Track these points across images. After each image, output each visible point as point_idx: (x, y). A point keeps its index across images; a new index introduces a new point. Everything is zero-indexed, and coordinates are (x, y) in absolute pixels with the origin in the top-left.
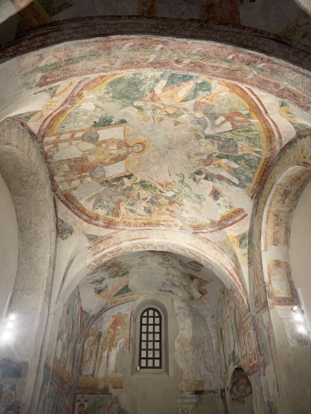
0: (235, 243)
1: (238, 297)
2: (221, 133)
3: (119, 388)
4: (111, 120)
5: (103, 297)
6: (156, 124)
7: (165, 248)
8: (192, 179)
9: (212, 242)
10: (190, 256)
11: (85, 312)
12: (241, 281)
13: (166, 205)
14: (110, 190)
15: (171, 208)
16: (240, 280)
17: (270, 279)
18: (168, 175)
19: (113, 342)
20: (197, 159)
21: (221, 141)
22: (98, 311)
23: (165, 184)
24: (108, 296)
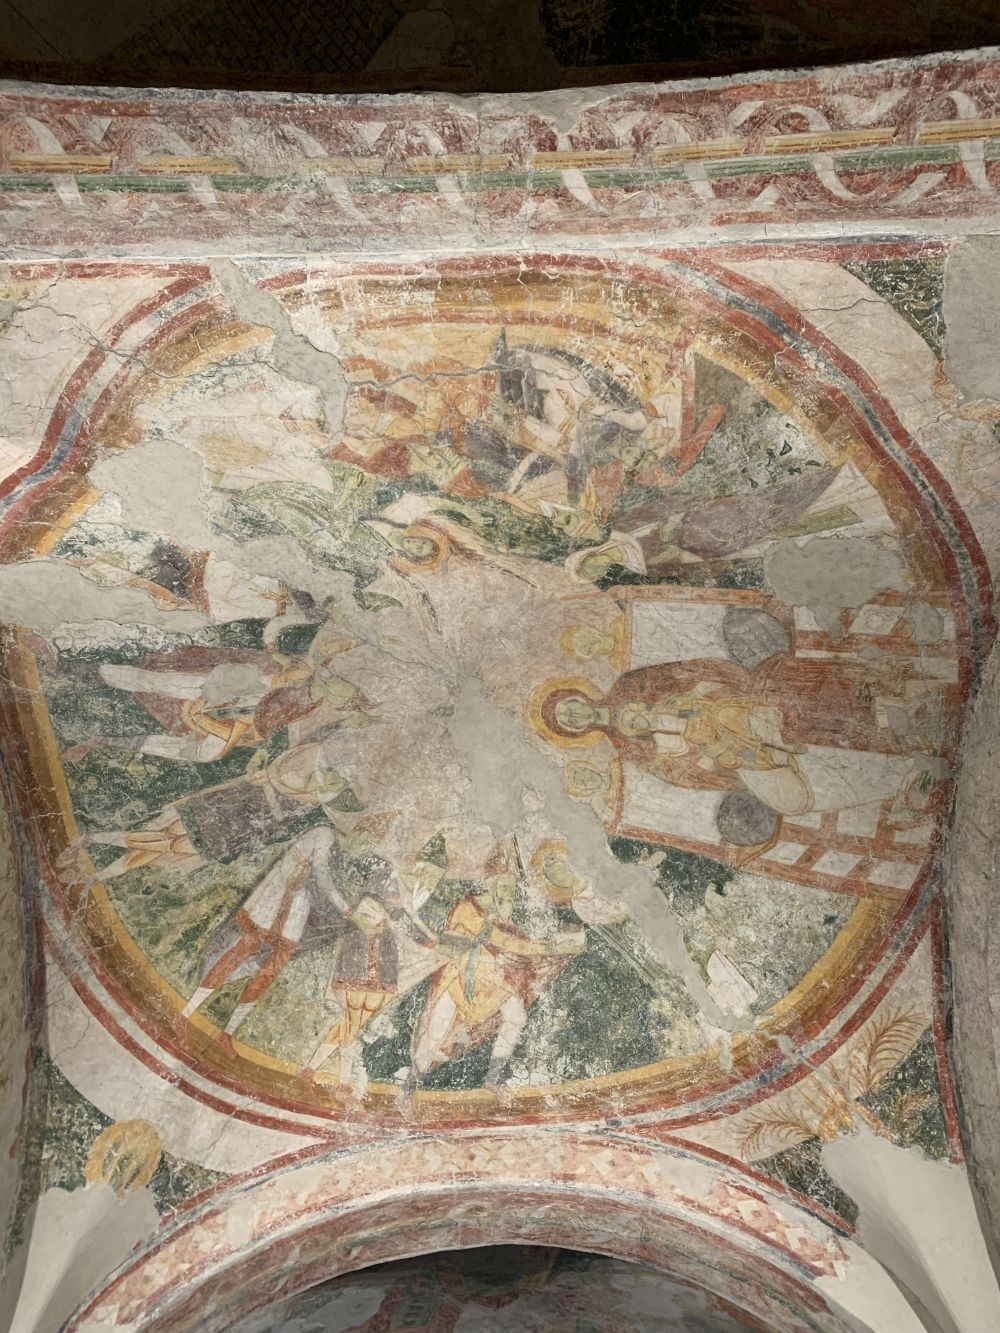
2: (275, 862)
4: (663, 873)
6: (510, 835)
8: (319, 599)
13: (421, 439)
14: (718, 534)
15: (388, 422)
18: (436, 598)
20: (324, 707)
21: (260, 832)
23: (443, 555)
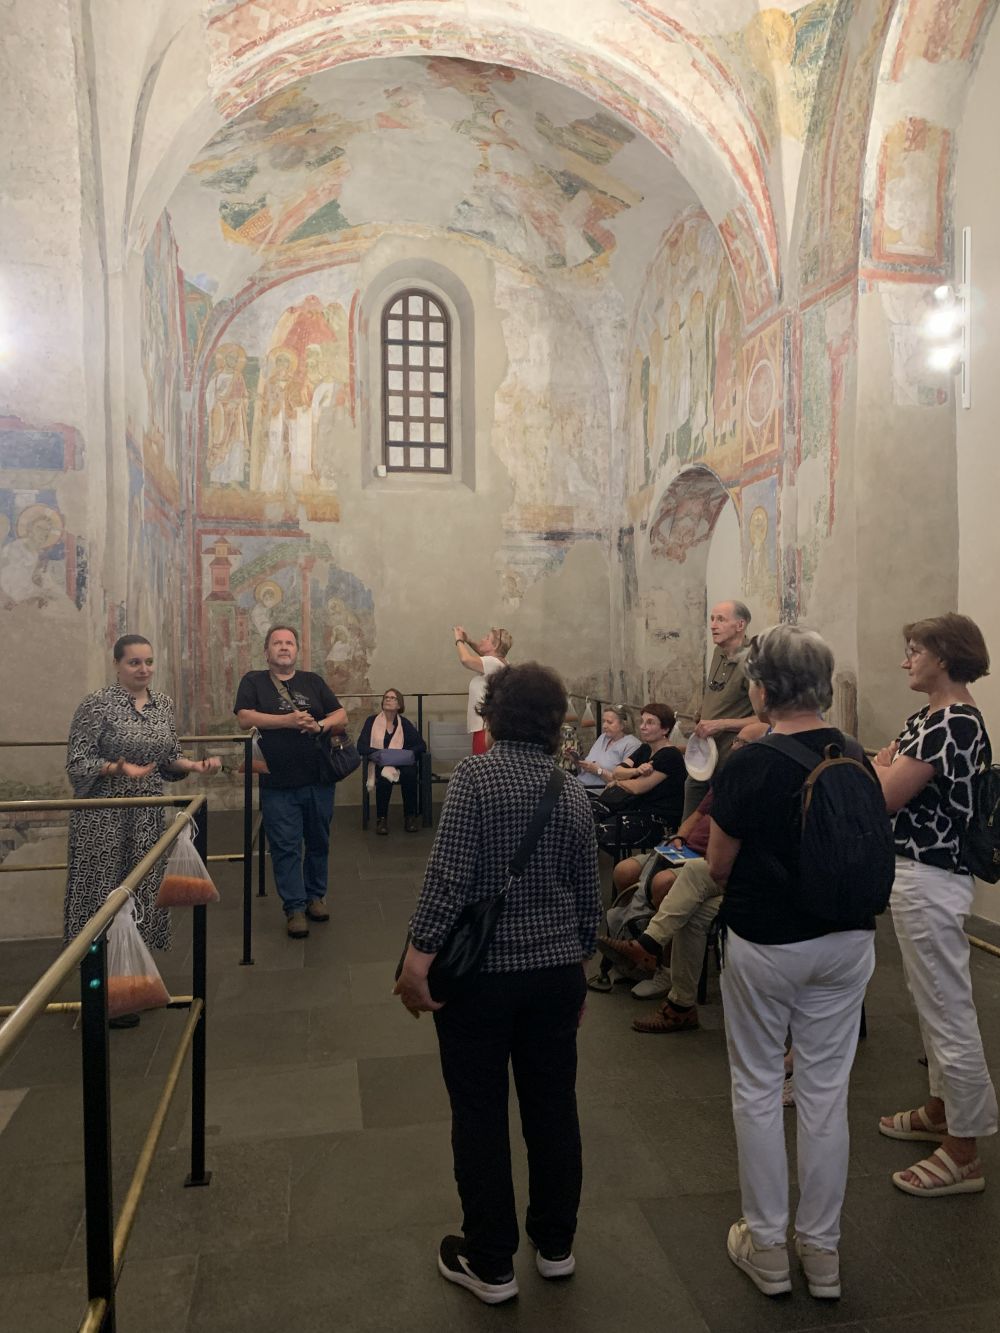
0: (779, 45)
1: (745, 254)
3: (330, 520)
5: (253, 239)
7: (506, 51)
9: (689, 37)
10: (599, 90)
11: (195, 290)
12: (768, 198)
16: (764, 193)
17: (883, 189)
19: (299, 391)
22: (237, 290)
24: (269, 236)
